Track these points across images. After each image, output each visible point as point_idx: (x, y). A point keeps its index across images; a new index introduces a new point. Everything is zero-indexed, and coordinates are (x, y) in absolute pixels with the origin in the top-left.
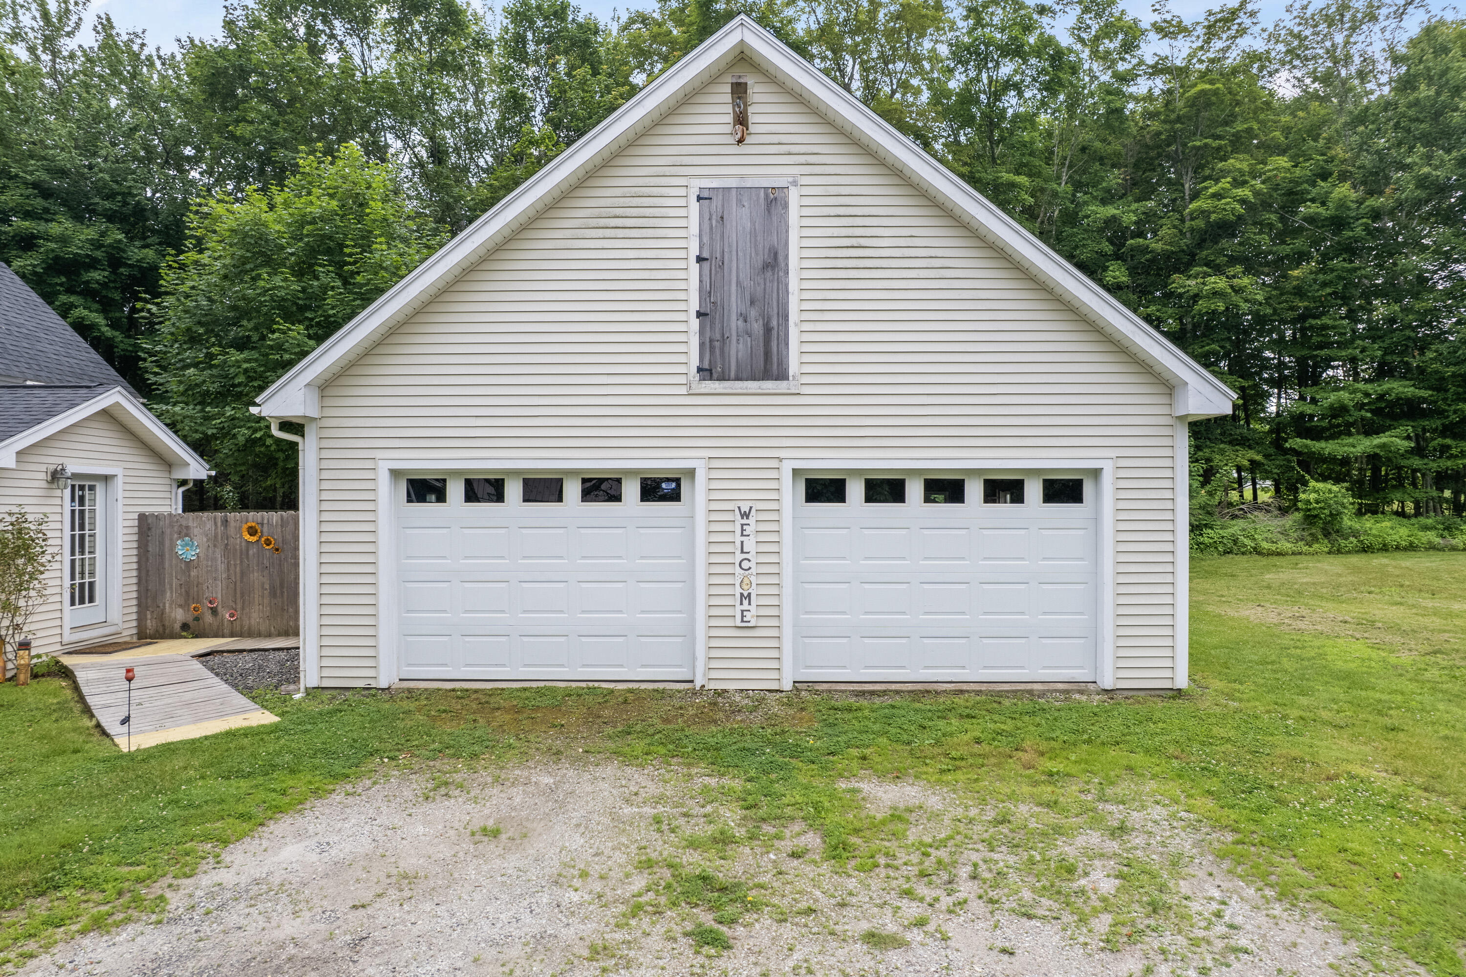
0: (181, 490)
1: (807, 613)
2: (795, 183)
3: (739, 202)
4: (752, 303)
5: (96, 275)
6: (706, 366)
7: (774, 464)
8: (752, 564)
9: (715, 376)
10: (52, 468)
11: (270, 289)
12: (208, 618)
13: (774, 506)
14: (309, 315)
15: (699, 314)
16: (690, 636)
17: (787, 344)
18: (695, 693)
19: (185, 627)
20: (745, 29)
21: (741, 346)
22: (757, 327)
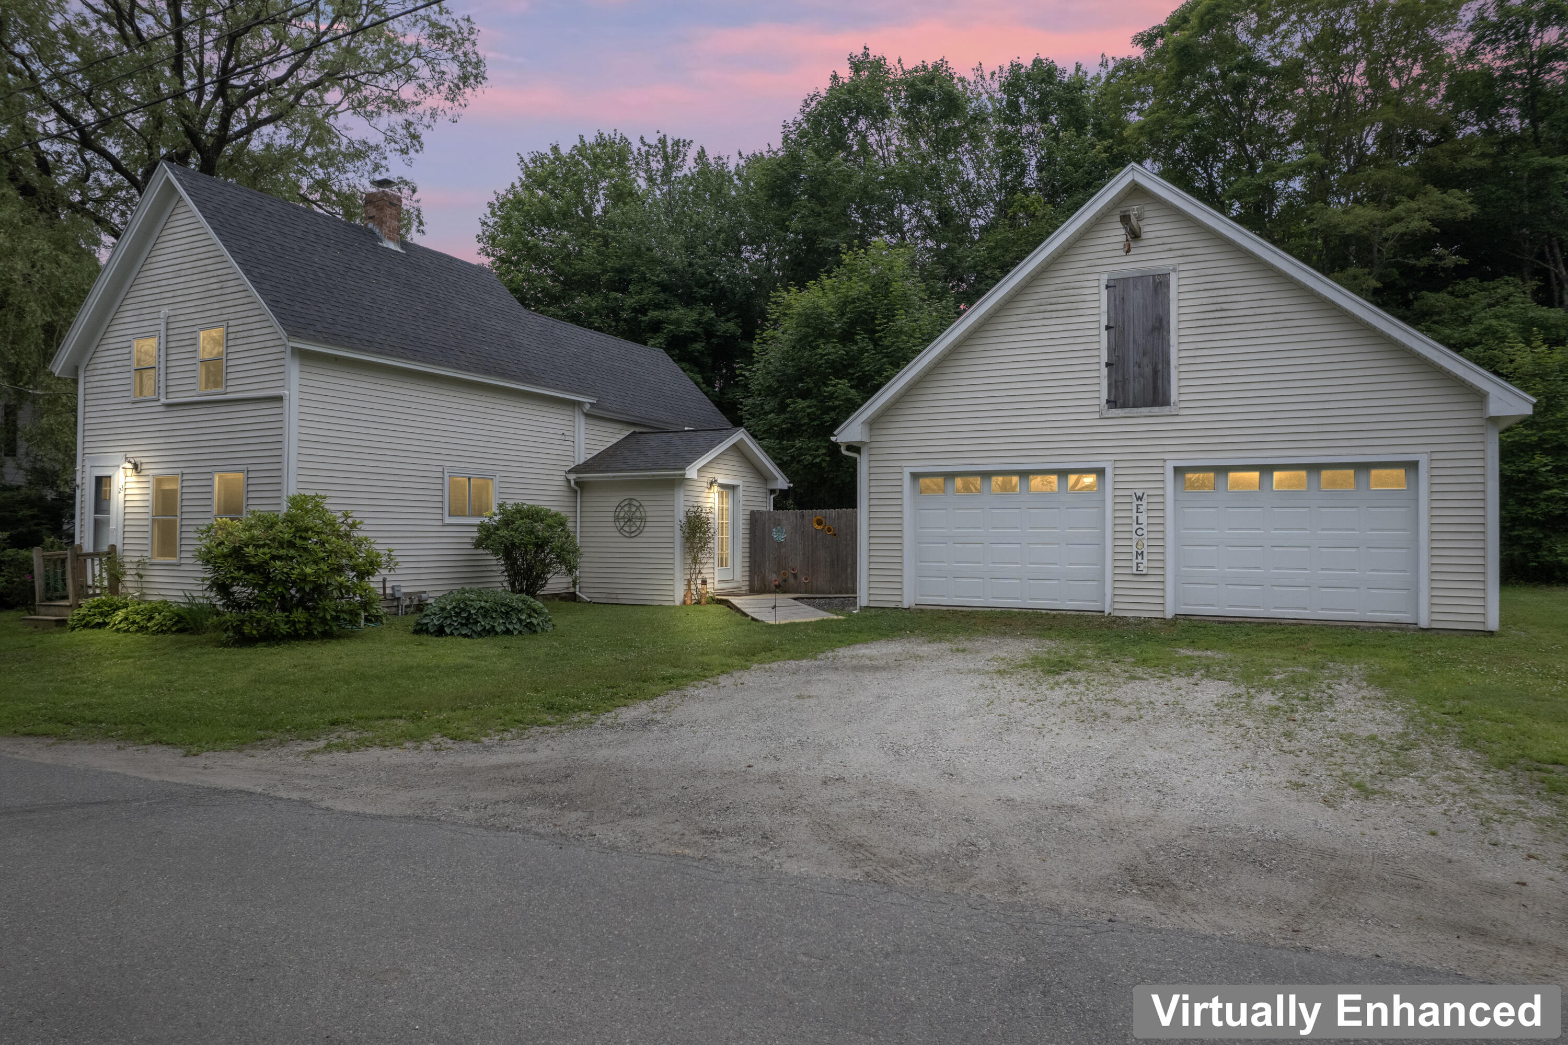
0: (772, 497)
1: (1185, 567)
2: (1174, 270)
3: (1135, 287)
4: (1144, 354)
5: (698, 346)
6: (1112, 399)
7: (1160, 463)
8: (1145, 532)
9: (1118, 405)
10: (710, 480)
11: (825, 355)
12: (792, 580)
13: (1160, 492)
14: (851, 371)
15: (1107, 365)
16: (1102, 581)
17: (1169, 381)
18: (1104, 617)
19: (778, 586)
20: (1135, 173)
21: (1136, 384)
22: (1148, 371)
